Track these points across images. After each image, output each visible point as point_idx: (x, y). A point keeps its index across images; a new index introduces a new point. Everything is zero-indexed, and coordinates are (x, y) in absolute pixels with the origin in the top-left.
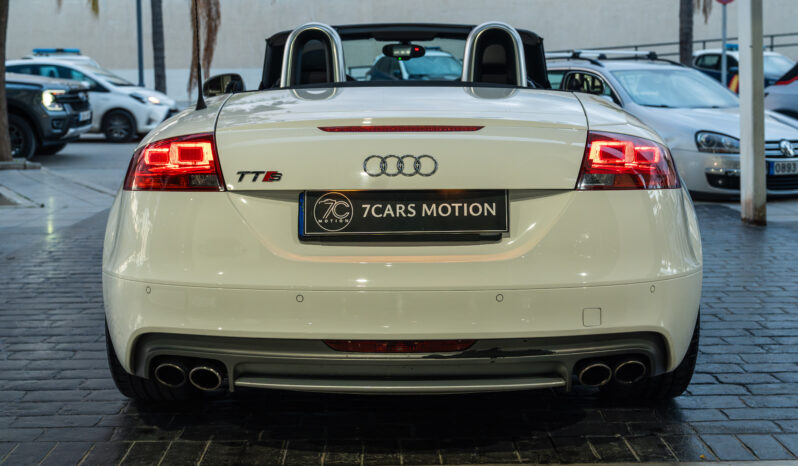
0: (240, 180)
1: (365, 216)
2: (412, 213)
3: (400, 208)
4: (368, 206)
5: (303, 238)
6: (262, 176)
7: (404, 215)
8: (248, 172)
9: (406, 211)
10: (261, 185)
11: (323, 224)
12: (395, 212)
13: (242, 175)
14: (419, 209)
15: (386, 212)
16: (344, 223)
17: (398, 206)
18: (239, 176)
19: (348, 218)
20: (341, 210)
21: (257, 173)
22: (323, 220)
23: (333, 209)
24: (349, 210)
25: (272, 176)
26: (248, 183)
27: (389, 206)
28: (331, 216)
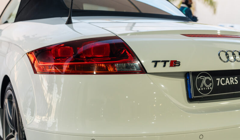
0: (155, 66)
1: (218, 85)
2: (236, 82)
3: (232, 80)
4: (219, 79)
6: (168, 64)
7: (234, 83)
8: (159, 61)
9: (234, 81)
10: (168, 69)
11: (201, 91)
13: (156, 62)
15: (227, 82)
16: (210, 90)
17: (231, 78)
18: (154, 64)
19: (211, 86)
20: (208, 82)
21: (165, 62)
22: (201, 88)
23: (204, 82)
24: (211, 82)
25: (174, 63)
26: (160, 68)
27: (227, 79)
28: (204, 86)
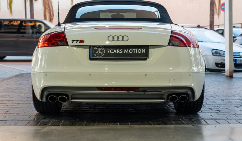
0: (72, 43)
1: (108, 53)
2: (121, 52)
3: (118, 51)
4: (109, 50)
5: (91, 59)
6: (79, 42)
7: (119, 52)
8: (75, 41)
9: (120, 51)
10: (78, 44)
11: (96, 55)
12: (117, 52)
13: (73, 41)
14: (123, 51)
15: (114, 52)
16: (102, 55)
17: (117, 50)
18: (72, 41)
19: (103, 53)
20: (101, 51)
21: (77, 41)
22: (96, 54)
23: (99, 51)
24: (104, 51)
25: (81, 41)
26: (75, 43)
27: (115, 50)
28: (99, 53)
